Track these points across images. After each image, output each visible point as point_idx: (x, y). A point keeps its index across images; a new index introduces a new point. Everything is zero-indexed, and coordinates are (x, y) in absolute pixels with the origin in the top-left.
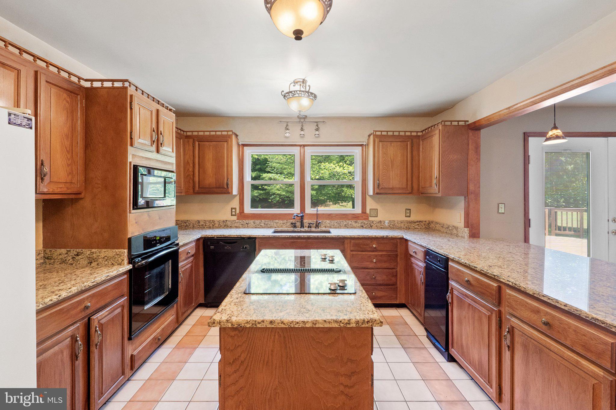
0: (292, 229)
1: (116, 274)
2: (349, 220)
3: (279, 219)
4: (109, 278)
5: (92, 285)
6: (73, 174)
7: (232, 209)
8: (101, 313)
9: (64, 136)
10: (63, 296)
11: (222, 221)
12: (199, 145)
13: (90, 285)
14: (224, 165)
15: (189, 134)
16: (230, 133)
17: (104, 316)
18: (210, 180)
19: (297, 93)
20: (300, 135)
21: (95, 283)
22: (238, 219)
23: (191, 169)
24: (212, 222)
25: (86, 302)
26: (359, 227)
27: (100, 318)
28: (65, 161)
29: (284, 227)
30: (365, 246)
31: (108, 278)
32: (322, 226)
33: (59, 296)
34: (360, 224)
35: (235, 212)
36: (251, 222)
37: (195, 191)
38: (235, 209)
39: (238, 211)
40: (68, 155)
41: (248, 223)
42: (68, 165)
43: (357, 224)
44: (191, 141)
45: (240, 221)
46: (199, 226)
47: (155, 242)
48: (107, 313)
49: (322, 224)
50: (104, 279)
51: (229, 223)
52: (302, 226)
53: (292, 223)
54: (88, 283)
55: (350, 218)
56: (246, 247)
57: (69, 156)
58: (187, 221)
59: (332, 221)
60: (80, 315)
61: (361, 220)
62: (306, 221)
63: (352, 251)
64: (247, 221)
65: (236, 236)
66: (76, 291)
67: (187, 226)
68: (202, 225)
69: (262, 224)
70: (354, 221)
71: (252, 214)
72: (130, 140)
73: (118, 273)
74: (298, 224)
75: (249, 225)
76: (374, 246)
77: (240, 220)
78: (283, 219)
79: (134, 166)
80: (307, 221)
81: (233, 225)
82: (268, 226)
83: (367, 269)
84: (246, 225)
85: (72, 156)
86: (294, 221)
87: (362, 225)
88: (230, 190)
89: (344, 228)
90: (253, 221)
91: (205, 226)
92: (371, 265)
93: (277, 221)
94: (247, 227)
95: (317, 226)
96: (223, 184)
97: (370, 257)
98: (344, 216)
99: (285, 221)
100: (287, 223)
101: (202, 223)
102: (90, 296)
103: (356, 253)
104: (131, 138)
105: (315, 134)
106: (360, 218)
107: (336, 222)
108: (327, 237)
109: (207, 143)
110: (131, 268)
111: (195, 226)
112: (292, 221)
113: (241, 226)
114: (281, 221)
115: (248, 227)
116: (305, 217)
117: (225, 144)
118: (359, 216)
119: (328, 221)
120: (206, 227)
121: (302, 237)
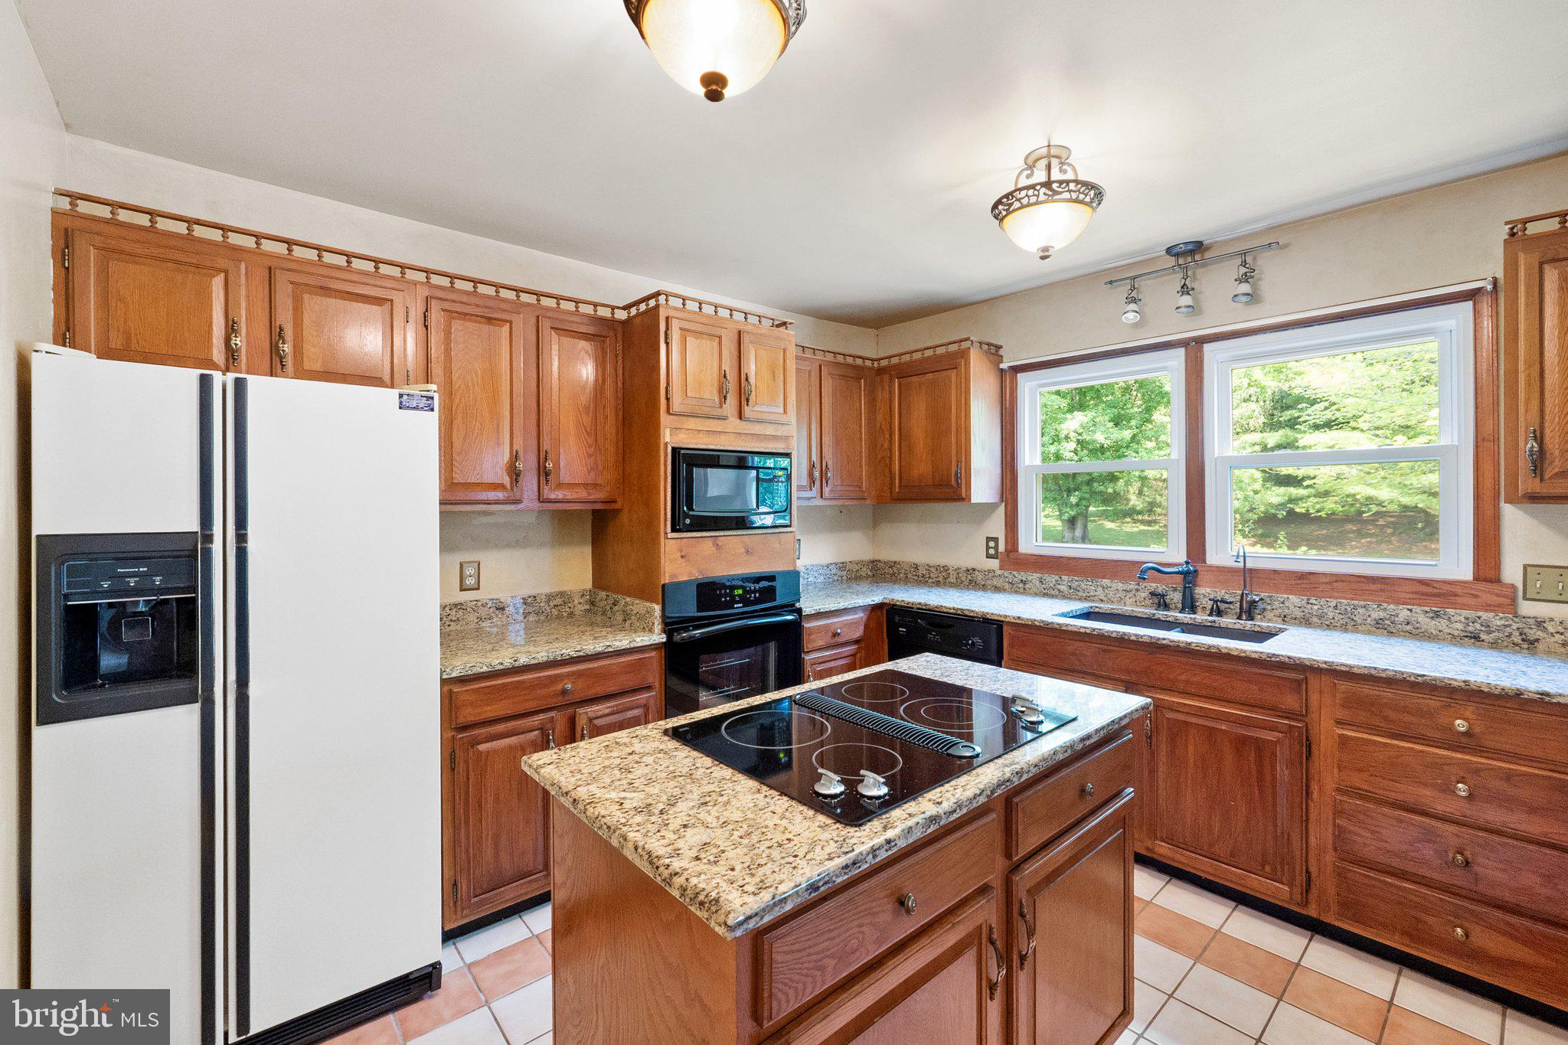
0: (1150, 611)
1: (628, 647)
2: (1398, 602)
3: (1113, 576)
4: (612, 650)
5: (575, 655)
6: (597, 469)
7: (988, 539)
8: (595, 708)
9: (581, 409)
10: (522, 661)
11: (964, 569)
12: (900, 385)
13: (571, 654)
14: (949, 428)
15: (884, 363)
16: (965, 345)
17: (601, 713)
18: (922, 468)
19: (1014, 199)
20: (1177, 308)
21: (581, 654)
22: (1001, 568)
23: (886, 445)
24: (942, 569)
25: (565, 682)
26: (1454, 640)
27: (591, 715)
28: (584, 449)
29: (1129, 601)
30: (1407, 718)
31: (610, 650)
32: (1269, 615)
33: (515, 661)
34: (1460, 626)
35: (996, 548)
36: (1034, 577)
37: (895, 495)
38: (996, 540)
39: (1002, 548)
40: (589, 440)
41: (1024, 579)
42: (590, 456)
43: (1442, 624)
44: (886, 377)
45: (1006, 574)
46: (916, 578)
47: (728, 599)
48: (607, 711)
49: (1269, 607)
50: (600, 649)
51: (979, 577)
52: (1190, 604)
53: (1153, 594)
54: (569, 650)
55: (1405, 595)
56: (973, 643)
57: (591, 440)
58: (895, 562)
59: (1312, 601)
60: (556, 700)
61: (1465, 607)
62: (1204, 592)
63: (1340, 723)
64: (1022, 573)
65: (952, 611)
66: (545, 659)
67: (894, 574)
68: (923, 576)
69: (1063, 588)
70: (1427, 609)
71: (1036, 557)
72: (666, 401)
73: (632, 646)
74: (1176, 597)
75: (1027, 586)
76: (1461, 725)
77: (1005, 570)
78: (1125, 579)
79: (674, 449)
80: (1208, 590)
81: (989, 582)
82: (1080, 594)
83: (1425, 814)
84: (1021, 585)
85: (596, 441)
86: (1160, 588)
87: (1471, 629)
88: (964, 490)
89: (1369, 633)
90: (1038, 575)
91: (929, 577)
92: (1442, 806)
93: (1106, 582)
94: (1022, 590)
95: (1249, 610)
96: (949, 476)
97: (1437, 765)
98: (1373, 587)
99: (1132, 585)
100: (1137, 590)
101: (922, 571)
102: (572, 674)
103: (1365, 736)
104: (668, 399)
105: (1235, 296)
106: (1459, 600)
107: (1333, 603)
108: (1224, 651)
109: (915, 379)
110: (664, 640)
111: (910, 576)
112: (1154, 585)
113: (1007, 586)
114: (1121, 585)
115: (1025, 592)
116: (1203, 577)
117: (953, 374)
118: (1458, 590)
119: (1294, 599)
120: (931, 580)
121: (1133, 638)
